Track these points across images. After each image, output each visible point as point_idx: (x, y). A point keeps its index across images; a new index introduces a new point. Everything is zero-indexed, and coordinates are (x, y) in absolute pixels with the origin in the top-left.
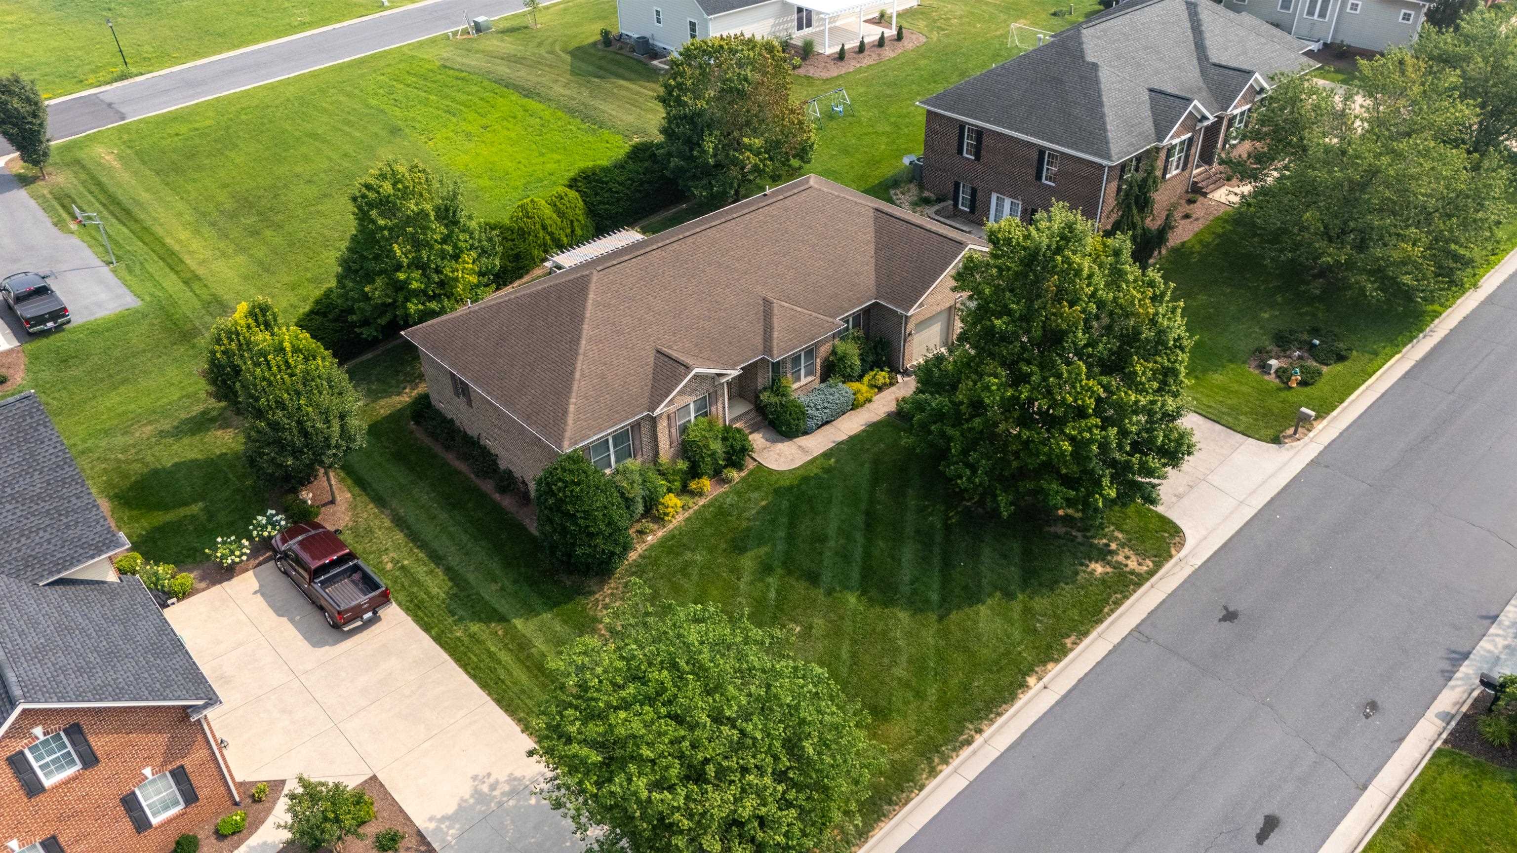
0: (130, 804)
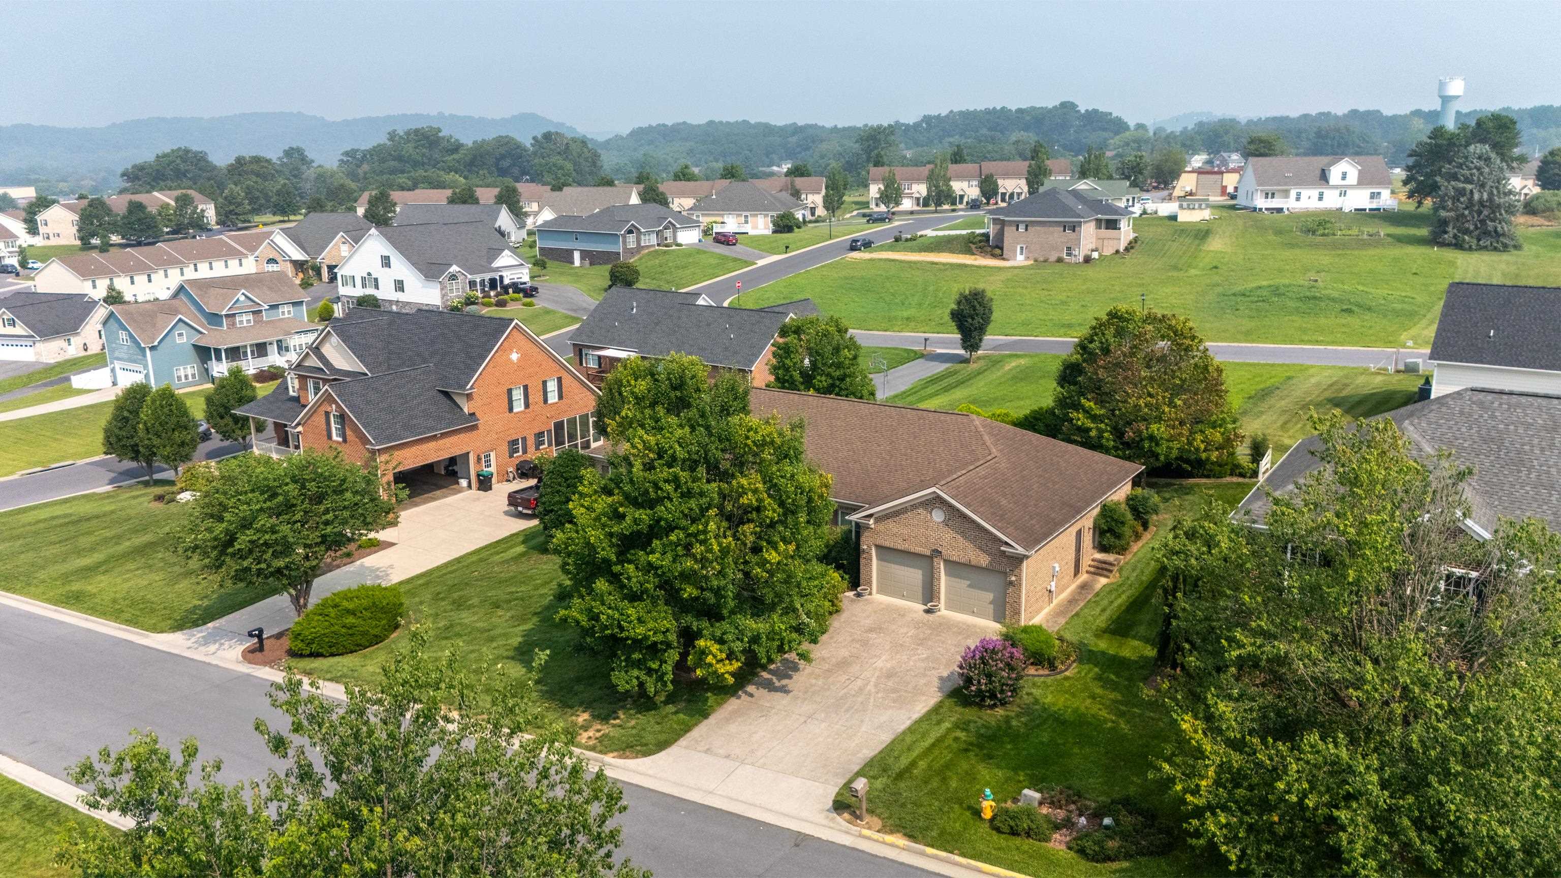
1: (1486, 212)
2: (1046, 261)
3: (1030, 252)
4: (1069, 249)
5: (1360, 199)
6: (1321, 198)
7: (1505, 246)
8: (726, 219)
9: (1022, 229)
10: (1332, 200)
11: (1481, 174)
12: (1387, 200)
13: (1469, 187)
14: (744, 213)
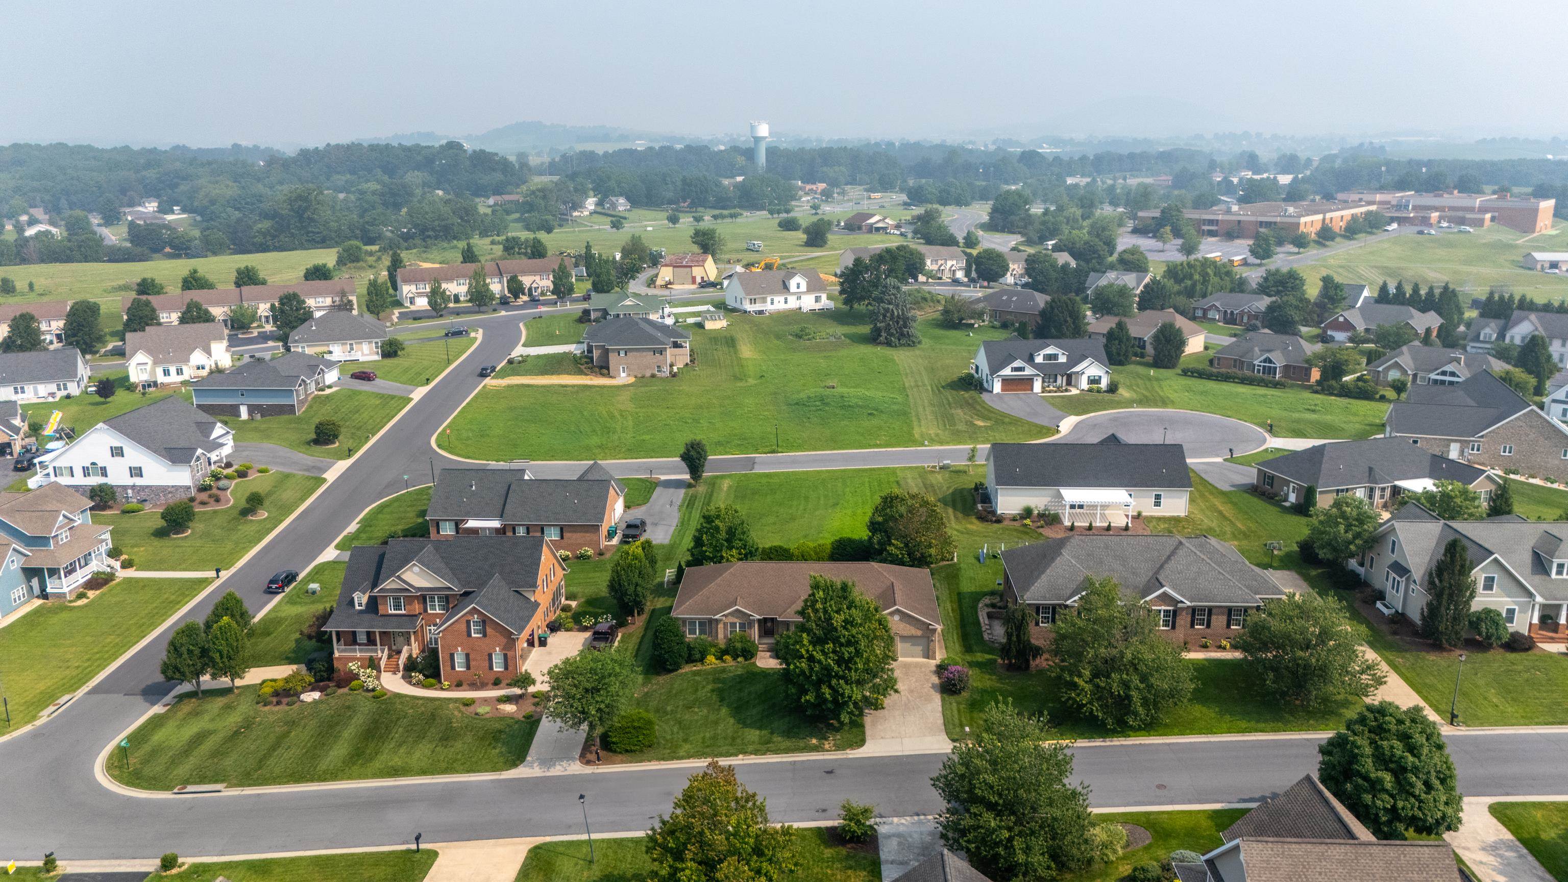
0: (490, 656)
1: (901, 323)
2: (643, 377)
3: (630, 370)
4: (659, 367)
5: (808, 303)
6: (786, 302)
7: (914, 342)
8: (331, 349)
9: (622, 354)
10: (793, 303)
11: (896, 298)
12: (825, 302)
13: (891, 307)
14: (349, 342)
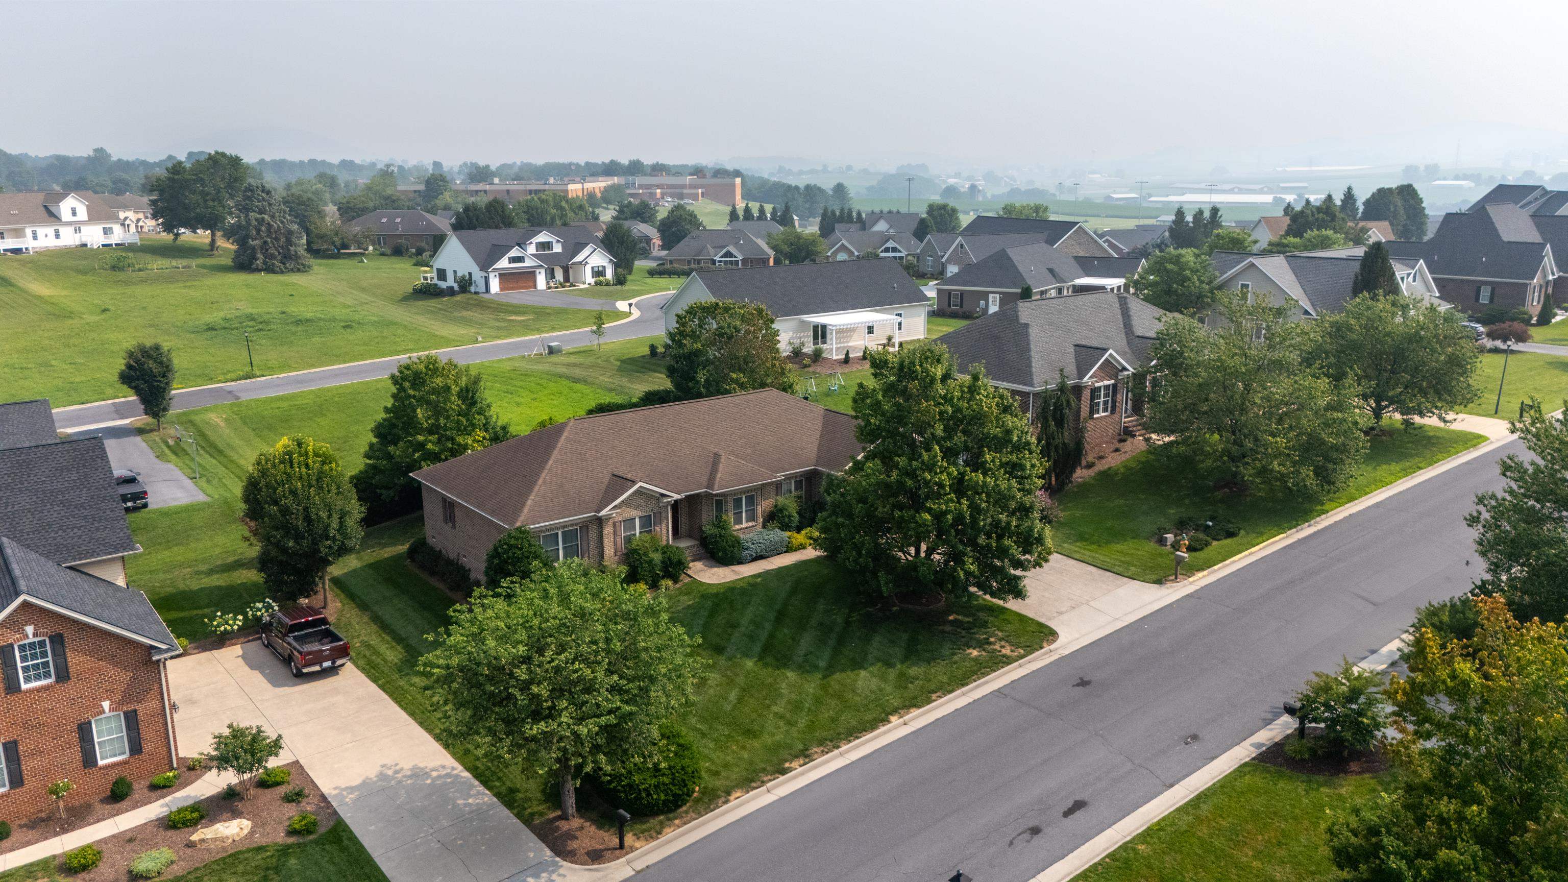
0: (84, 732)
5: (93, 237)
6: (57, 236)
10: (68, 238)
12: (120, 235)
